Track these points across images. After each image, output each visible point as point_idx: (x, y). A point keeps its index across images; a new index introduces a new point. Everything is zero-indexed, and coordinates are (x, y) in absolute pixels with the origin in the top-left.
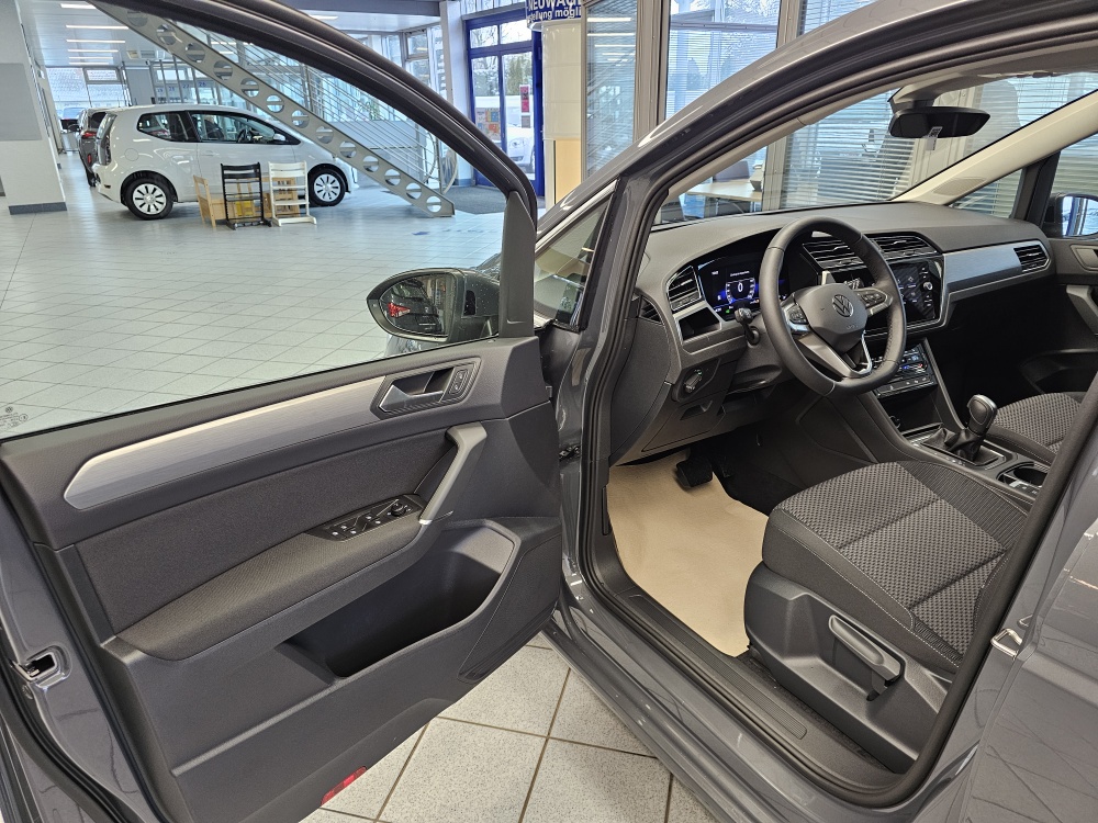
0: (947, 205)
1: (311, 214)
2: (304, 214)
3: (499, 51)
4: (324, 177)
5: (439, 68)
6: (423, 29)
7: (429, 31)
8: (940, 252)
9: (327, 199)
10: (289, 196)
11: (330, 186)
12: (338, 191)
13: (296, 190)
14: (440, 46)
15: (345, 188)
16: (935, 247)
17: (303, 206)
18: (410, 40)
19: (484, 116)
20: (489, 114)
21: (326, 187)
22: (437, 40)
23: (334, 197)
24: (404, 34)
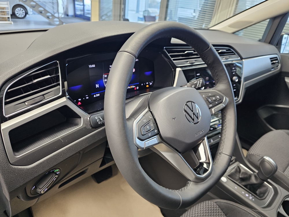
0: (234, 33)
1: (12, 20)
2: (9, 21)
4: (19, 8)
8: (242, 59)
9: (20, 16)
10: (3, 13)
11: (21, 12)
12: (24, 14)
13: (6, 12)
15: (26, 13)
16: (239, 55)
17: (9, 18)
21: (19, 12)
23: (23, 16)
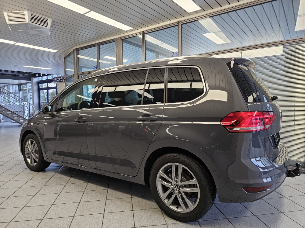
3: (48, 88)
5: (30, 93)
6: (26, 84)
7: (27, 84)
14: (31, 87)
18: (21, 86)
19: (43, 103)
20: (44, 103)
22: (30, 86)
24: (19, 85)
